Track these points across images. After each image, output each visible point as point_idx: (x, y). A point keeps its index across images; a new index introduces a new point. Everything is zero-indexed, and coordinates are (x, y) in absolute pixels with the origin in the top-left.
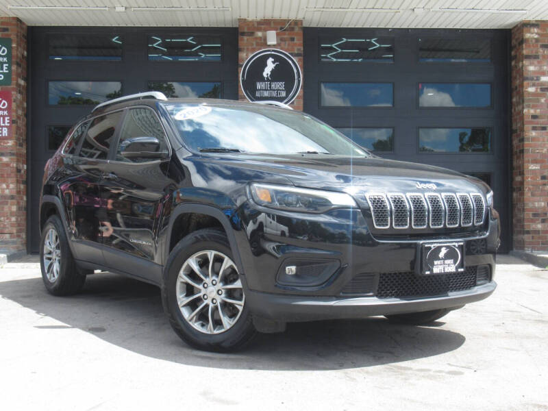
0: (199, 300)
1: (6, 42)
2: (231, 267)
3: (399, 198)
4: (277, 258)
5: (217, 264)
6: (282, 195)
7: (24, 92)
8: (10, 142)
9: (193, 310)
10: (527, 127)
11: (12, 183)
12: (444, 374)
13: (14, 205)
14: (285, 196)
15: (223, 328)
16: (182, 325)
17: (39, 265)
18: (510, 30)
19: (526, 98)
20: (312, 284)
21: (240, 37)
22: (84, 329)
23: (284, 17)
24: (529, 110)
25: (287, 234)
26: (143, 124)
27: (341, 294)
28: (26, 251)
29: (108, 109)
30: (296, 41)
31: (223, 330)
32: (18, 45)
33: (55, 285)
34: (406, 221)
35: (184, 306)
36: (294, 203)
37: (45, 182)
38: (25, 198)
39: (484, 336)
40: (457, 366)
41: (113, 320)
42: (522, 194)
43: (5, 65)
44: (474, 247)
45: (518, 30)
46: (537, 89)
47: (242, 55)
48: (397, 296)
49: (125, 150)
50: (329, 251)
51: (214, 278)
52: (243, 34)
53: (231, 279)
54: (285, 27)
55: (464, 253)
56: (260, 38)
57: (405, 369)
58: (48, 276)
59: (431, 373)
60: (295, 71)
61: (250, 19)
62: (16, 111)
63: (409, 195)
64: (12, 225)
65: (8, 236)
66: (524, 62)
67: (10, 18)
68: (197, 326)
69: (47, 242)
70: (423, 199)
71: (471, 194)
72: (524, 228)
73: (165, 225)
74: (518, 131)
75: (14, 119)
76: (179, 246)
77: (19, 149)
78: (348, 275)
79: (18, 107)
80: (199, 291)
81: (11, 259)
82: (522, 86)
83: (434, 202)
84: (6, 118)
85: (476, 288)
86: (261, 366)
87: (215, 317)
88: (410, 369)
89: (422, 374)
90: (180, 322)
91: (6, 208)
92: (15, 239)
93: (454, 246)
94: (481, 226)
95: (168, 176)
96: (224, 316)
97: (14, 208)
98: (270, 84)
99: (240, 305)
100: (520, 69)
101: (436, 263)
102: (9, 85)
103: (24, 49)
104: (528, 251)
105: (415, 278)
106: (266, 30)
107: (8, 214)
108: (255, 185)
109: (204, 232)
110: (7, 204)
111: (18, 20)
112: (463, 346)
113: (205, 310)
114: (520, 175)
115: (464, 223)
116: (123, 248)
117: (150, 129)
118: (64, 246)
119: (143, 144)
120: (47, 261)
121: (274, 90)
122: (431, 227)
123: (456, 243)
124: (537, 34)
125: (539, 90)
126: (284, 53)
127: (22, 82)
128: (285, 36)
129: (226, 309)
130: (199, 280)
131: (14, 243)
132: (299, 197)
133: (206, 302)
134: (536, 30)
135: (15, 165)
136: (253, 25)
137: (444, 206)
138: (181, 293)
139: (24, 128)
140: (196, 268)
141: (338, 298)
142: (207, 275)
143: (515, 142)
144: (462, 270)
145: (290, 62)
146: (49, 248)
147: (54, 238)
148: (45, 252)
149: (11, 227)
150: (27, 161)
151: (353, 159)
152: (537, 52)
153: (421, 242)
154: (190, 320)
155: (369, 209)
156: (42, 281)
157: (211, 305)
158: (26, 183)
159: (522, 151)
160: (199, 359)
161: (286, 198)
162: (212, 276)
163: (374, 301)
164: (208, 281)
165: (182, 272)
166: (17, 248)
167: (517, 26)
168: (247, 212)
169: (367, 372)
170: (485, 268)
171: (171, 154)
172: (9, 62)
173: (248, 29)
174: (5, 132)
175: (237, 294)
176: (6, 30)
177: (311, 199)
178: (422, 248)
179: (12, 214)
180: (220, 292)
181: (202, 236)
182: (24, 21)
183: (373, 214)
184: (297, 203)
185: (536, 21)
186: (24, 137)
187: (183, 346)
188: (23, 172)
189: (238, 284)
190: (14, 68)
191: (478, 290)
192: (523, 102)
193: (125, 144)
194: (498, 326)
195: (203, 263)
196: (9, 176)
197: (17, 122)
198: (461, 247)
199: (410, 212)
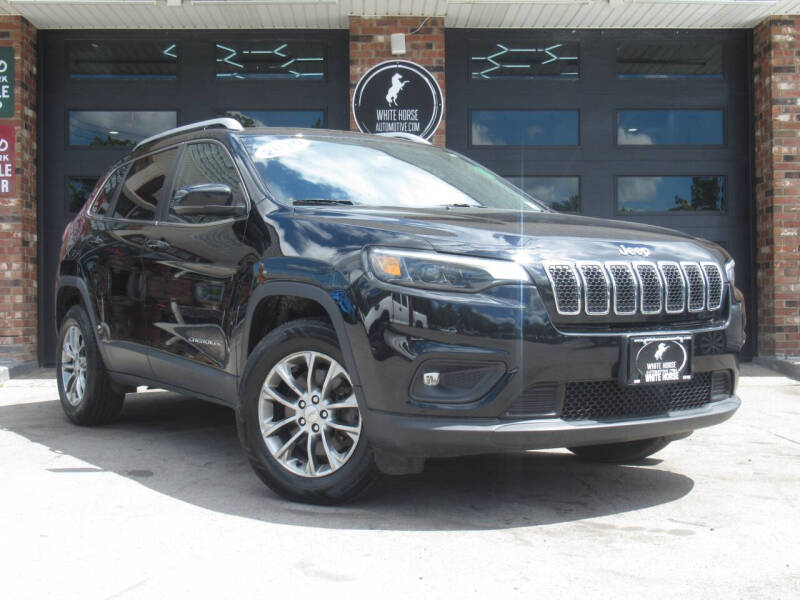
0: (293, 426)
1: (6, 53)
2: (341, 376)
3: (595, 269)
4: (410, 360)
5: (320, 372)
6: (418, 264)
7: (34, 127)
8: (13, 200)
9: (284, 441)
10: (778, 173)
11: (16, 262)
12: (664, 534)
13: (19, 294)
14: (422, 266)
15: (329, 468)
16: (267, 465)
17: (55, 382)
18: (751, 30)
19: (776, 130)
20: (464, 399)
21: (351, 43)
22: (120, 473)
23: (417, 13)
24: (780, 149)
25: (425, 325)
26: (208, 169)
27: (508, 414)
28: (36, 362)
29: (156, 146)
30: (434, 49)
31: (329, 472)
32: (24, 56)
33: (78, 410)
34: (604, 303)
35: (271, 435)
36: (436, 277)
37: (62, 258)
38: (35, 284)
39: (724, 479)
40: (683, 522)
41: (164, 460)
42: (771, 273)
43: (4, 87)
44: (706, 345)
45: (762, 30)
46: (792, 117)
47: (355, 70)
48: (592, 417)
49: (181, 203)
50: (489, 349)
51: (315, 392)
52: (356, 38)
53: (341, 394)
54: (418, 29)
55: (693, 352)
56: (381, 45)
57: (604, 526)
58: (68, 396)
59: (645, 533)
60: (434, 92)
61: (366, 16)
62: (22, 156)
63: (609, 264)
64: (16, 324)
65: (9, 340)
66: (773, 77)
67: (11, 16)
68: (290, 466)
69: (66, 345)
70: (630, 271)
71: (702, 264)
72: (774, 323)
73: (240, 319)
74: (765, 180)
75: (17, 167)
76: (262, 345)
77: (26, 212)
78: (518, 385)
79: (23, 148)
80: (293, 413)
81: (16, 373)
82: (769, 112)
83: (647, 274)
84: (7, 166)
85: (711, 405)
86: (387, 525)
87: (318, 453)
88: (613, 527)
89: (632, 534)
90: (264, 461)
91: (7, 299)
92: (21, 345)
93: (678, 341)
94: (716, 312)
95: (246, 243)
96: (330, 450)
97: (19, 299)
98: (397, 113)
99: (354, 433)
100: (765, 89)
101: (649, 366)
102: (11, 117)
103: (32, 64)
104: (781, 357)
105: (619, 390)
106: (389, 33)
107: (11, 308)
108: (377, 251)
109: (299, 324)
110: (8, 292)
111: (23, 20)
112: (691, 493)
113: (301, 442)
114: (767, 244)
115: (692, 307)
116: (180, 352)
117: (219, 176)
118: (91, 350)
119: (207, 195)
120: (67, 373)
121: (403, 122)
122: (643, 312)
123: (681, 336)
124: (790, 35)
125: (794, 119)
126: (417, 66)
127: (30, 113)
128: (419, 42)
129: (334, 439)
130: (293, 397)
131: (19, 350)
132: (443, 267)
133: (303, 429)
134: (790, 30)
135: (20, 235)
136: (371, 25)
137: (662, 280)
138: (266, 417)
139: (33, 180)
140: (288, 378)
141: (503, 419)
142: (304, 389)
143: (760, 196)
144: (689, 377)
145: (426, 80)
146: (69, 354)
147: (77, 339)
148: (63, 361)
149: (15, 326)
150: (38, 230)
151: (524, 214)
152: (792, 62)
153: (628, 335)
154: (280, 457)
155: (549, 287)
156: (60, 404)
157: (311, 434)
158: (37, 261)
159: (771, 210)
160: (294, 516)
161: (423, 270)
162: (312, 389)
163: (558, 424)
164: (305, 397)
165: (266, 385)
166: (24, 357)
167: (761, 24)
168: (364, 293)
169: (548, 533)
170: (725, 375)
171: (249, 208)
172: (11, 83)
173: (364, 31)
174: (5, 186)
175: (349, 417)
176: (7, 35)
177: (461, 272)
178: (629, 345)
179: (16, 307)
180: (324, 414)
181: (296, 330)
182: (32, 22)
183: (555, 293)
184: (440, 278)
185: (790, 16)
186: (33, 194)
187: (270, 496)
188: (31, 245)
189: (351, 402)
190: (18, 91)
191: (713, 409)
192: (772, 136)
193: (181, 193)
194: (741, 463)
195: (299, 370)
196: (11, 251)
197: (22, 172)
198: (687, 343)
199: (612, 290)
